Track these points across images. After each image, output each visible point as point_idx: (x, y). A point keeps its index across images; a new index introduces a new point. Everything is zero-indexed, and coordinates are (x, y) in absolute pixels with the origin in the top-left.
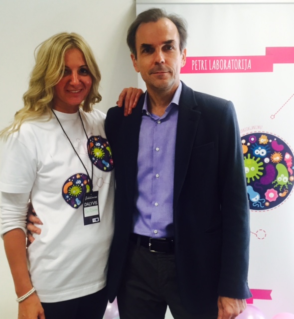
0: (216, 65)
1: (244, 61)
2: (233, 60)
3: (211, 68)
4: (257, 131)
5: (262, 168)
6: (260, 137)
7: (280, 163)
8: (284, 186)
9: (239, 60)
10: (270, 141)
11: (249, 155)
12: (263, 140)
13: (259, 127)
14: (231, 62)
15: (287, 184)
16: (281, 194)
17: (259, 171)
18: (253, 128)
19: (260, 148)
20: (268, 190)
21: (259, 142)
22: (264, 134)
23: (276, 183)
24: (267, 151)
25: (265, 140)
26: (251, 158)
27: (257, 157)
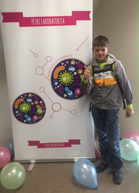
0: (45, 22)
1: (61, 19)
2: (54, 19)
3: (43, 23)
4: (70, 58)
5: (73, 78)
6: (71, 61)
7: (82, 74)
9: (58, 19)
10: (77, 63)
11: (66, 71)
12: (73, 63)
13: (70, 56)
14: (53, 20)
17: (72, 79)
18: (67, 56)
19: (71, 67)
20: (76, 89)
21: (71, 64)
22: (73, 59)
24: (75, 68)
25: (74, 63)
26: (67, 72)
27: (70, 72)
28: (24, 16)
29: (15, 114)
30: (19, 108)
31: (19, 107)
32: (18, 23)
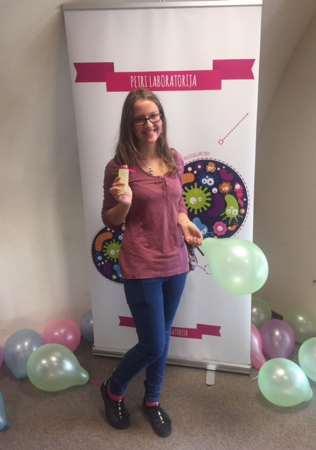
0: (157, 81)
1: (189, 77)
2: (176, 76)
3: (152, 85)
4: (204, 157)
5: (210, 199)
6: (207, 164)
7: (229, 193)
8: (234, 219)
9: (183, 76)
10: (219, 169)
11: (196, 184)
12: (210, 168)
13: (206, 153)
14: (174, 78)
15: (237, 216)
16: (229, 228)
17: (207, 201)
18: (200, 154)
19: (207, 177)
20: (216, 223)
21: (206, 170)
22: (211, 161)
23: (225, 215)
24: (215, 180)
25: (213, 168)
26: (198, 187)
27: (204, 186)
28: (117, 70)
29: (96, 262)
30: (104, 251)
31: (103, 249)
32: (104, 85)
